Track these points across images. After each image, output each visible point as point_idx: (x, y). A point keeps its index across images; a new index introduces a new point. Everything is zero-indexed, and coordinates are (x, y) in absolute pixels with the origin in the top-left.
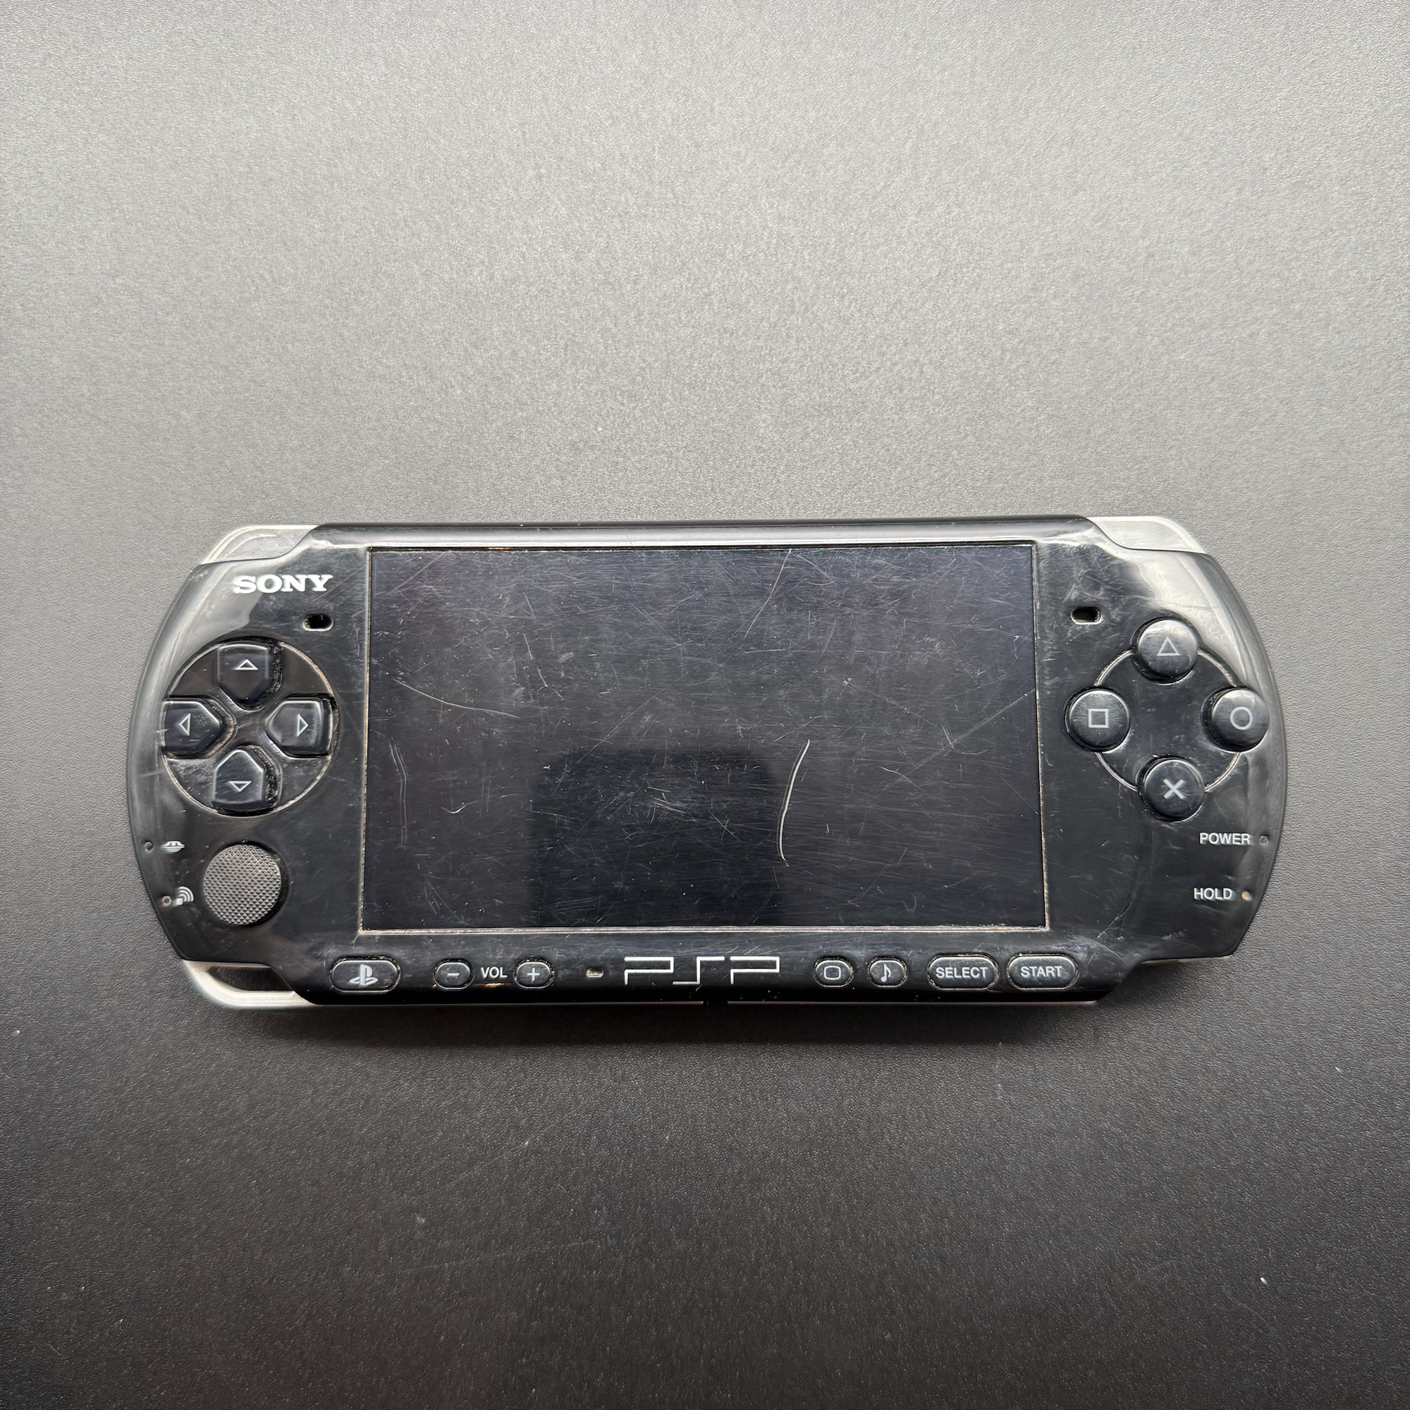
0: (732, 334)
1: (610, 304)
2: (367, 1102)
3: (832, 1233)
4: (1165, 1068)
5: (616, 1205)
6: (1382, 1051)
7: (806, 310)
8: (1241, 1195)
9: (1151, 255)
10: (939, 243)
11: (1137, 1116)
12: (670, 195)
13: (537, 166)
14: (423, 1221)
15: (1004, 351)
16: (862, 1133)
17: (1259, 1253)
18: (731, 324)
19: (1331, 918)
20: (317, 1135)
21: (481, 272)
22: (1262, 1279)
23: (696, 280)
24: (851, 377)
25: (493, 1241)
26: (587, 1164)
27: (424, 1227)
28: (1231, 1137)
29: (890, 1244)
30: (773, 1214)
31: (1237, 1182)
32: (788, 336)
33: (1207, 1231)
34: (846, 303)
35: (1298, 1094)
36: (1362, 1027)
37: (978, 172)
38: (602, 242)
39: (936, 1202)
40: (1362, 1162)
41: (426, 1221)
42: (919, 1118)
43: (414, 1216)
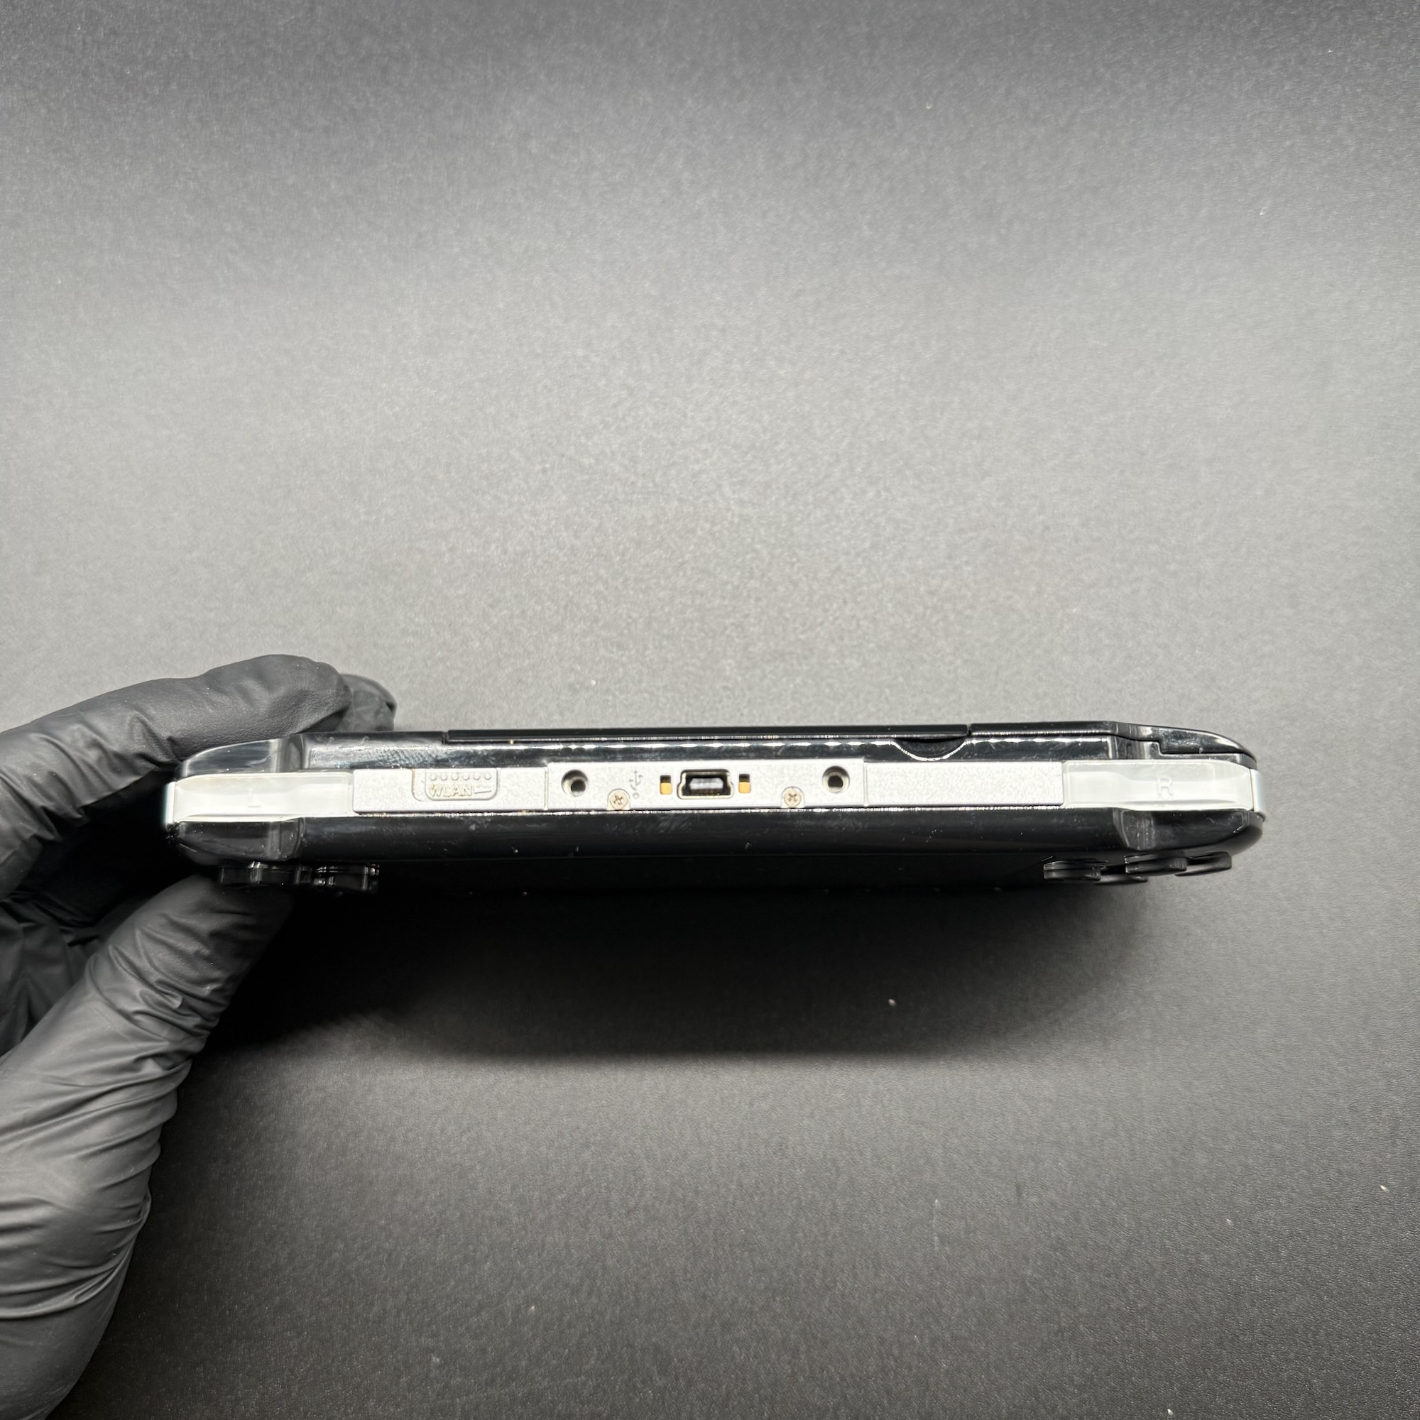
0: (702, 595)
1: (602, 572)
2: (390, 1255)
3: (793, 1370)
4: (1077, 1220)
5: (605, 1345)
6: (1267, 1204)
7: (763, 575)
8: (1148, 1334)
9: (1047, 528)
10: (870, 521)
11: (1056, 1263)
12: (651, 485)
13: (543, 462)
14: (438, 1360)
15: (926, 608)
16: (817, 1282)
17: (1165, 1386)
18: (701, 587)
19: (1219, 1088)
20: (348, 1284)
21: (497, 548)
22: (1169, 1411)
23: (673, 552)
24: (801, 629)
25: (499, 1379)
26: (580, 1310)
27: (439, 1367)
28: (1138, 1282)
29: (843, 1379)
30: (741, 1353)
31: (1144, 1322)
32: (749, 597)
33: (1119, 1367)
34: (795, 569)
35: (1195, 1244)
36: (1249, 1182)
37: (901, 463)
38: (595, 522)
39: (882, 1341)
40: (1253, 1304)
41: (441, 1361)
42: (868, 1267)
43: (430, 1356)
